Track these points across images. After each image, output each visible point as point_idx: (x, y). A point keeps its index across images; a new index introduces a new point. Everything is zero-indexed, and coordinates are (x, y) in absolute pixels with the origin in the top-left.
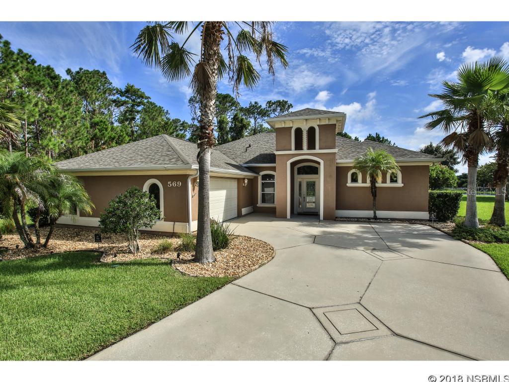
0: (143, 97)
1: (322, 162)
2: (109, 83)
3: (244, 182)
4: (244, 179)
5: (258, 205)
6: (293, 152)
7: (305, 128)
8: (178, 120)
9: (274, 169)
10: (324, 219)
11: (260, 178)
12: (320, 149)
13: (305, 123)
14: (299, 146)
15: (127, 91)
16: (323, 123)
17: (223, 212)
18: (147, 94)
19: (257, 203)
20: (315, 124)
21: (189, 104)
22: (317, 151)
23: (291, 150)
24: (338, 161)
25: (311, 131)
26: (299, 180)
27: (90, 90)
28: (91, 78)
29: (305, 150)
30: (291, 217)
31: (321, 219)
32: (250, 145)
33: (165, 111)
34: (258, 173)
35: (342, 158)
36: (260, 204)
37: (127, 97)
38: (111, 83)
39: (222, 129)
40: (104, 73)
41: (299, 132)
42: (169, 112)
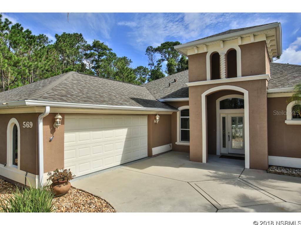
0: (106, 49)
1: (246, 93)
2: (85, 42)
3: (156, 119)
4: (156, 115)
5: (176, 143)
6: (209, 82)
7: (223, 51)
8: (142, 67)
9: (187, 103)
10: (251, 167)
11: (179, 114)
12: (243, 76)
13: (222, 45)
14: (215, 75)
15: (94, 46)
16: (246, 42)
17: (122, 153)
18: (109, 47)
19: (176, 141)
20: (235, 45)
21: (146, 53)
22: (240, 78)
23: (206, 80)
24: (270, 90)
25: (231, 54)
26: (222, 116)
27: (64, 47)
28: (66, 38)
29: (224, 78)
30: (207, 162)
31: (246, 167)
32: (175, 80)
33: (129, 60)
34: (176, 109)
35: (277, 87)
36: (179, 142)
37: (95, 50)
38: (86, 42)
39: (171, 71)
40: (81, 35)
41: (215, 57)
42: (132, 61)
